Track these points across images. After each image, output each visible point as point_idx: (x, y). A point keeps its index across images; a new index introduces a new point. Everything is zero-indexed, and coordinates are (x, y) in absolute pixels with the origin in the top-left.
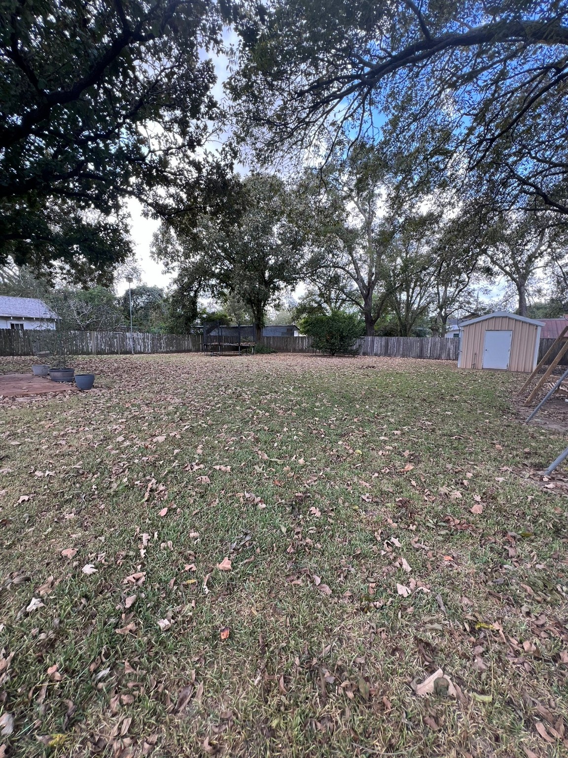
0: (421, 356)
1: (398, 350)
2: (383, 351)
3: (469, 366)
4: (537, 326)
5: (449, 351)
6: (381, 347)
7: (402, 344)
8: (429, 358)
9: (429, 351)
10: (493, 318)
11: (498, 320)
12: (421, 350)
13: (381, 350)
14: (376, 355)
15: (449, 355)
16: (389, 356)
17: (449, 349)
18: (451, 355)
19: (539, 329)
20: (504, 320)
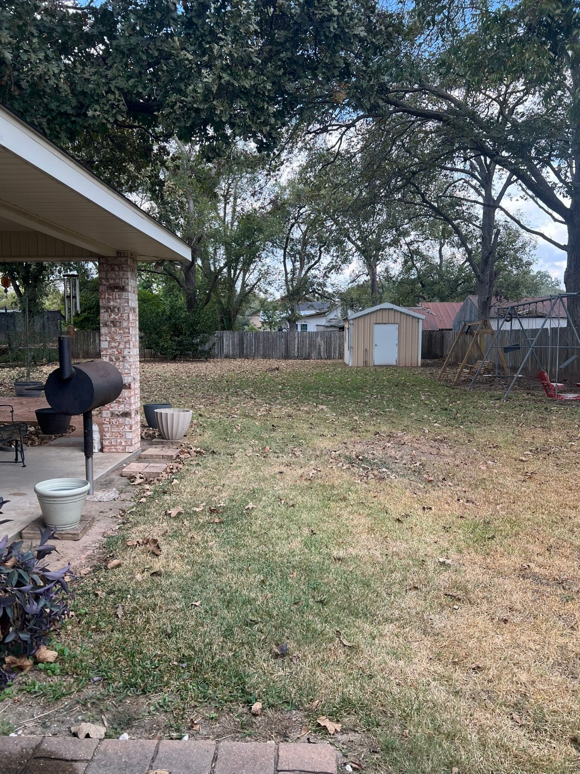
0: (287, 357)
1: (257, 350)
2: (237, 351)
3: (361, 364)
4: (419, 319)
5: (319, 348)
6: (233, 344)
7: (261, 340)
8: (298, 358)
9: (296, 350)
10: (380, 309)
11: (384, 312)
12: (287, 349)
13: (234, 350)
14: (227, 357)
15: (320, 353)
16: (247, 357)
17: (320, 346)
18: (322, 354)
19: (421, 321)
20: (390, 312)
